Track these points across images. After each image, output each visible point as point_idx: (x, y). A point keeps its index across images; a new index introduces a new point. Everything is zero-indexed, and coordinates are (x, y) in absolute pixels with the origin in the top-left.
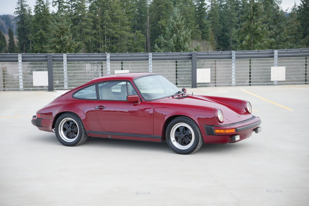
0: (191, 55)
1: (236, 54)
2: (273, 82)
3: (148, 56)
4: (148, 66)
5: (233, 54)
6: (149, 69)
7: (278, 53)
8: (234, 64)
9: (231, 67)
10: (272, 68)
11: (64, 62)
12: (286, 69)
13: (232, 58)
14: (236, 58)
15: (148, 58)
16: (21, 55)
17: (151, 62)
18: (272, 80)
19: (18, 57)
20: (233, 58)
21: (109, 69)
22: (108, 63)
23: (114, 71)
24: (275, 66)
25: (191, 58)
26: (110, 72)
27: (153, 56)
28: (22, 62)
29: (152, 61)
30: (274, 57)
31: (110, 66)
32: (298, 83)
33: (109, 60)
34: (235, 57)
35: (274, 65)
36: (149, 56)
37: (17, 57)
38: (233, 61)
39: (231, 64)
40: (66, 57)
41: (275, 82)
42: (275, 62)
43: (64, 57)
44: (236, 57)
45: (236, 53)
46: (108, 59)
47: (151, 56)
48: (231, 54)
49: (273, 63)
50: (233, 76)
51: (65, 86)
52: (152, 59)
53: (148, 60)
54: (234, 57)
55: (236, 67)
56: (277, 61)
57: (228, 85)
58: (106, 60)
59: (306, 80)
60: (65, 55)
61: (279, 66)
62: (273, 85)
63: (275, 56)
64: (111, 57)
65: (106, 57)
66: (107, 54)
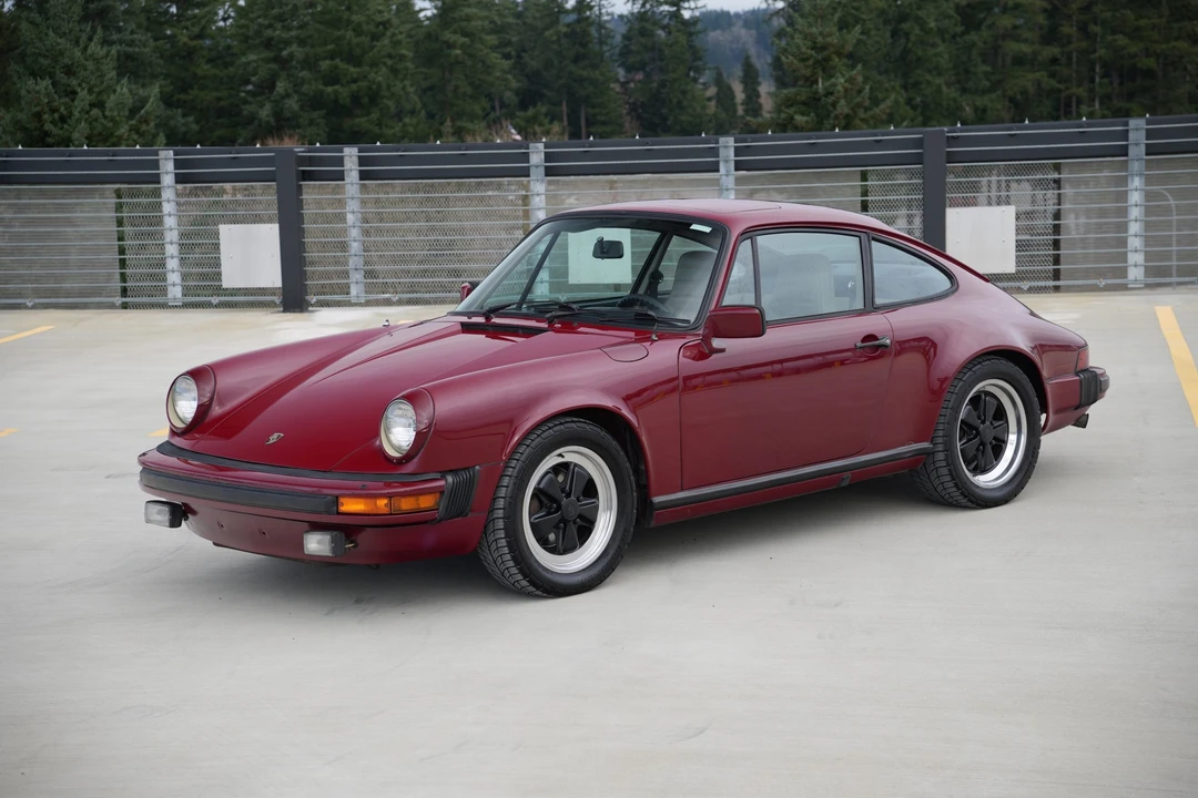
0: (919, 143)
1: (1150, 134)
3: (715, 152)
5: (1131, 135)
8: (1136, 182)
9: (1124, 196)
11: (347, 180)
13: (1126, 155)
14: (1147, 154)
15: (718, 163)
16: (171, 152)
17: (731, 179)
19: (158, 160)
20: (1132, 151)
22: (538, 187)
25: (918, 159)
27: (738, 152)
28: (177, 182)
29: (736, 176)
33: (542, 170)
34: (1143, 148)
36: (722, 152)
38: (1135, 166)
39: (1123, 181)
40: (356, 160)
43: (346, 160)
44: (1147, 145)
45: (1147, 130)
46: (537, 167)
47: (732, 152)
48: (1125, 135)
50: (1135, 242)
51: (354, 291)
52: (732, 165)
53: (715, 168)
54: (1137, 150)
55: (1149, 196)
57: (1107, 285)
58: (526, 173)
60: (350, 153)
64: (548, 157)
65: (525, 158)
66: (531, 144)
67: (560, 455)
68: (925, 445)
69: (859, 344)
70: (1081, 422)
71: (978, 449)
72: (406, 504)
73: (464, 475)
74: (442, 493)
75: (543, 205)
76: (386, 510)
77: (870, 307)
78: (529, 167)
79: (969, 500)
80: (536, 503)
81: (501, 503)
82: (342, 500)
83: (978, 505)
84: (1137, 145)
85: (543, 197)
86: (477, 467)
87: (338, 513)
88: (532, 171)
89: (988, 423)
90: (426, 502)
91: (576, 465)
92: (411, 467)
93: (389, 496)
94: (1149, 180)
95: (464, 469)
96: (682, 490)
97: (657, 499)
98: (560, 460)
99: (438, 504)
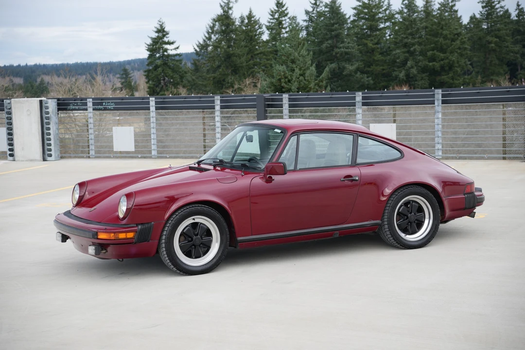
3: (433, 96)
4: (434, 114)
6: (437, 121)
11: (284, 108)
15: (434, 100)
16: (219, 97)
17: (440, 107)
22: (359, 110)
27: (443, 96)
28: (221, 109)
33: (361, 104)
36: (436, 96)
37: (213, 102)
40: (287, 99)
43: (284, 100)
46: (359, 102)
47: (440, 96)
52: (440, 102)
58: (354, 105)
60: (285, 97)
64: (364, 98)
65: (354, 98)
66: (356, 93)
67: (194, 219)
68: (378, 221)
69: (342, 179)
70: (472, 215)
71: (408, 224)
72: (122, 236)
73: (146, 225)
74: (136, 232)
75: (361, 118)
76: (113, 238)
77: (354, 164)
78: (355, 102)
79: (401, 245)
80: (183, 238)
81: (164, 237)
82: (99, 234)
83: (405, 247)
85: (361, 115)
86: (153, 223)
87: (98, 239)
88: (357, 104)
89: (413, 214)
90: (130, 235)
91: (201, 223)
92: (124, 222)
93: (114, 233)
95: (147, 223)
96: (252, 235)
97: (239, 238)
98: (194, 221)
99: (134, 236)
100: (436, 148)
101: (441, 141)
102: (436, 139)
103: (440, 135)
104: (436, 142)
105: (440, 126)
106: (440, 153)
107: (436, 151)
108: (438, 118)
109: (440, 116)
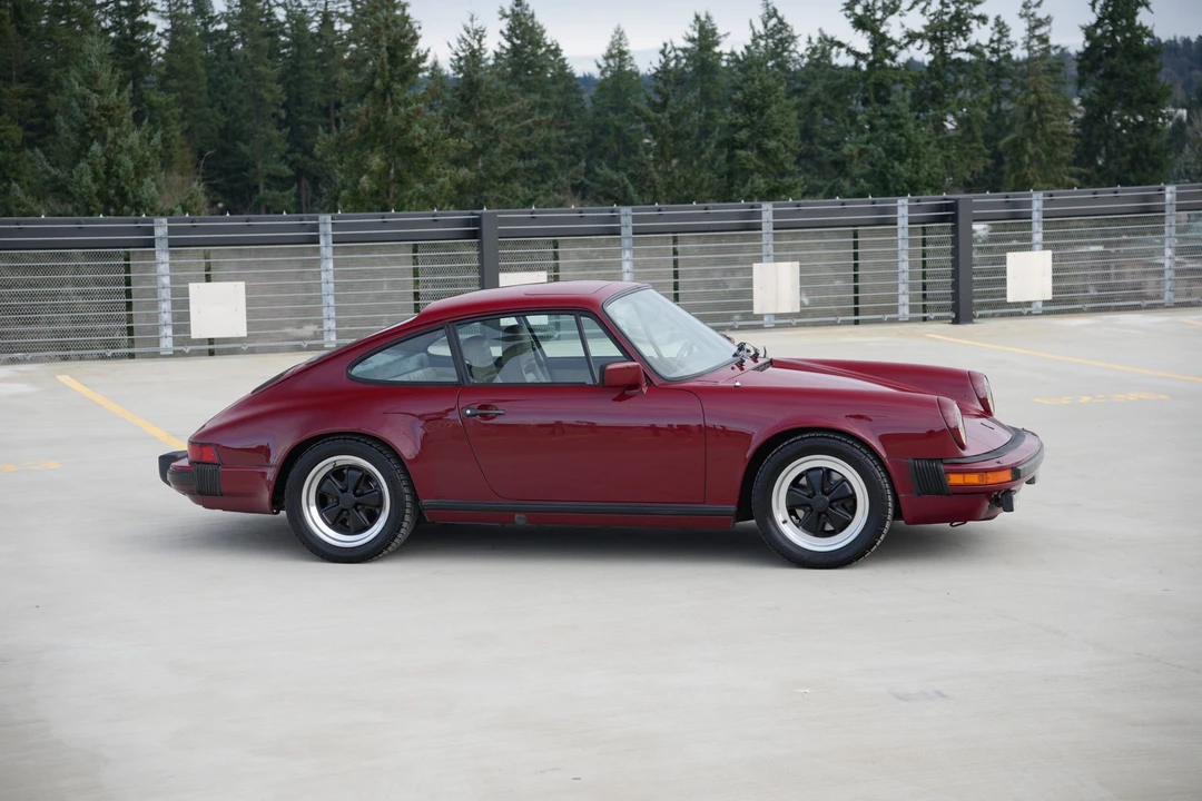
0: (477, 222)
1: (635, 219)
2: (760, 317)
3: (316, 228)
4: (317, 263)
5: (622, 219)
6: (323, 275)
7: (776, 215)
8: (627, 255)
9: (619, 265)
10: (756, 267)
12: (802, 270)
13: (619, 234)
14: (634, 234)
15: (318, 237)
17: (330, 250)
18: (756, 311)
20: (624, 231)
21: (166, 280)
22: (163, 256)
23: (188, 289)
24: (764, 258)
25: (475, 235)
26: (169, 290)
27: (335, 227)
29: (334, 248)
30: (761, 229)
31: (168, 265)
32: (840, 319)
33: (166, 242)
34: (631, 228)
35: (761, 257)
36: (322, 228)
38: (627, 243)
39: (618, 254)
41: (766, 319)
42: (764, 248)
44: (633, 227)
45: (633, 216)
46: (161, 238)
47: (330, 228)
48: (616, 219)
49: (759, 249)
52: (330, 239)
53: (315, 240)
54: (627, 232)
55: (636, 265)
56: (771, 242)
58: (151, 244)
59: (856, 312)
61: (777, 259)
62: (760, 327)
63: (763, 225)
64: (171, 230)
65: (151, 231)
66: (156, 220)
75: (167, 272)
78: (154, 239)
84: (627, 226)
88: (157, 242)
94: (635, 253)
100: (326, 328)
101: (333, 314)
102: (325, 310)
103: (332, 302)
104: (325, 316)
105: (332, 285)
106: (333, 338)
107: (325, 334)
108: (327, 271)
109: (331, 266)
